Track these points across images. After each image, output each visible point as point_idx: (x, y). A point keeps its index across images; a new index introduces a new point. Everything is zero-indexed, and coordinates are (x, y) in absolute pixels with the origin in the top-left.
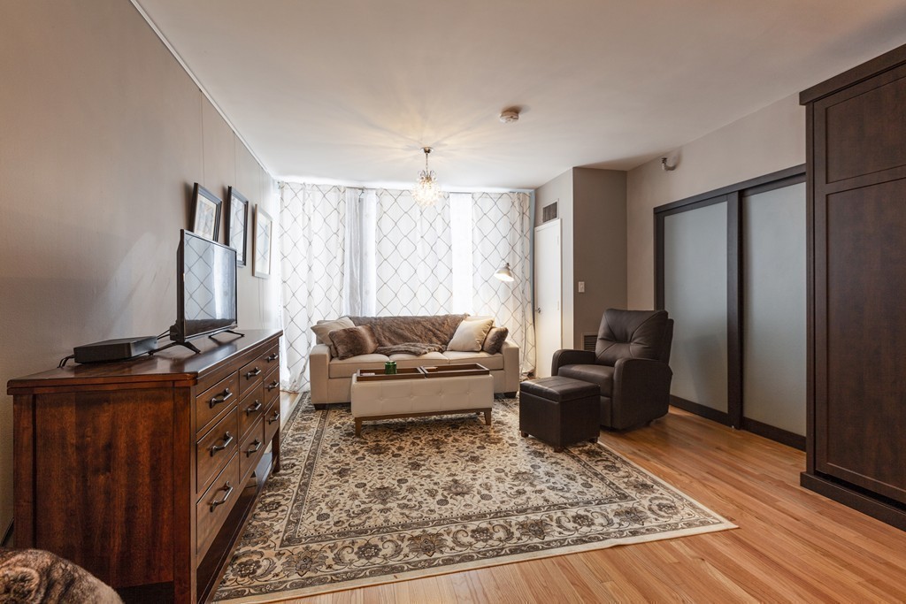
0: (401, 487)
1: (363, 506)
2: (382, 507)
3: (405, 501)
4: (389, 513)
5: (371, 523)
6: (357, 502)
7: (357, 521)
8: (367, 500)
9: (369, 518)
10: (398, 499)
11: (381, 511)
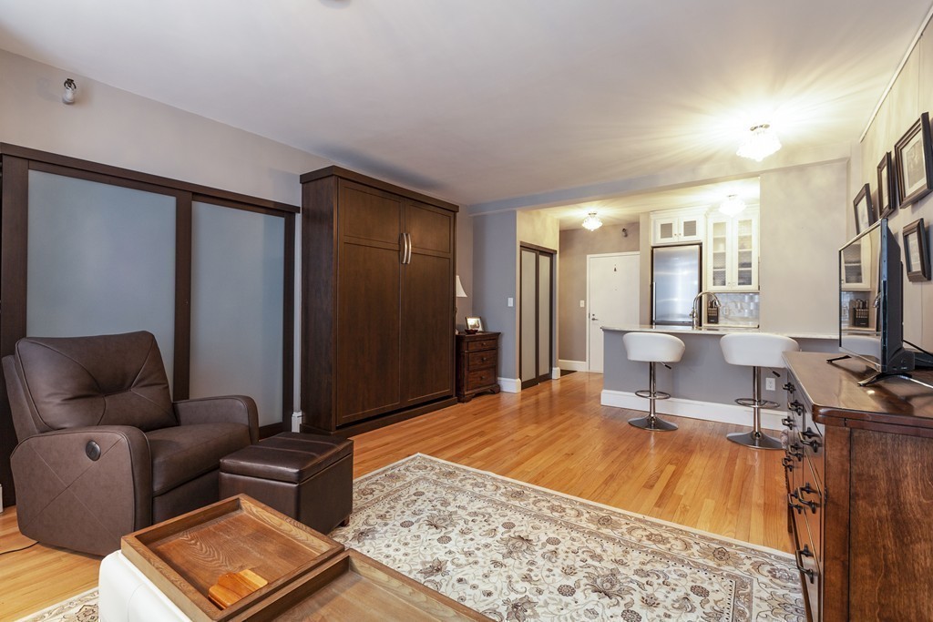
0: (578, 582)
1: (644, 580)
2: (621, 569)
3: (590, 561)
4: (618, 559)
5: (643, 557)
6: (649, 590)
7: (659, 567)
8: (635, 586)
9: (643, 564)
10: (596, 568)
11: (623, 564)
